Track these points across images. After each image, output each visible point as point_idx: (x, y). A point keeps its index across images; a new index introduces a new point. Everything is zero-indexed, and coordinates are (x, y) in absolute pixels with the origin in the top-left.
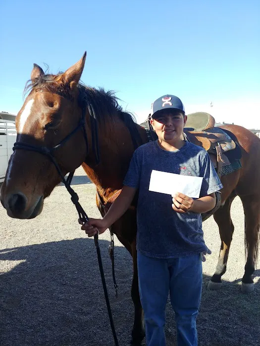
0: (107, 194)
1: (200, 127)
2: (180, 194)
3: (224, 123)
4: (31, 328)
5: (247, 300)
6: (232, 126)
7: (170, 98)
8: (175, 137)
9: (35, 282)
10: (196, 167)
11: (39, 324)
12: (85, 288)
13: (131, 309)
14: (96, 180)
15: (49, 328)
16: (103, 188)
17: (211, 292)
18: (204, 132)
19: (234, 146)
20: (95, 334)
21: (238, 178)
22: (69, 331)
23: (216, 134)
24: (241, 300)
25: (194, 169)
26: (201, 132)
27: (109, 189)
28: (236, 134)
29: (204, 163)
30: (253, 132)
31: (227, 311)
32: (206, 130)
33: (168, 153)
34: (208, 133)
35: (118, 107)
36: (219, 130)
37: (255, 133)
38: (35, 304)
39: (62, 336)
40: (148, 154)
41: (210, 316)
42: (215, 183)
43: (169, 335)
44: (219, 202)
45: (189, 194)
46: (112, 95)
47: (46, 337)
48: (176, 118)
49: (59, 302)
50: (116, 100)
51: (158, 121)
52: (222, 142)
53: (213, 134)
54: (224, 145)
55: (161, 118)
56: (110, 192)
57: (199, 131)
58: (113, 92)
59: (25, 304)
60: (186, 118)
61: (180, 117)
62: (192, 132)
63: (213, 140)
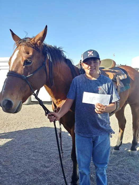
0: (58, 102)
1: (108, 67)
2: (99, 104)
3: (121, 65)
4: (18, 175)
5: (133, 159)
6: (125, 66)
7: (92, 52)
8: (95, 72)
9: (20, 150)
10: (106, 88)
11: (22, 173)
12: (46, 154)
13: (71, 164)
14: (52, 95)
15: (27, 175)
16: (56, 99)
17: (114, 155)
18: (110, 70)
19: (126, 77)
20: (52, 178)
21: (128, 94)
22: (38, 176)
23: (116, 71)
24: (130, 160)
25: (105, 89)
26: (108, 70)
27: (59, 100)
28: (127, 70)
29: (110, 86)
30: (136, 70)
31: (123, 166)
32: (111, 69)
33: (91, 81)
34: (112, 70)
35: (64, 56)
36: (118, 68)
37: (138, 70)
38: (20, 162)
39: (35, 179)
40: (80, 81)
41: (113, 168)
42: (116, 97)
43: (91, 178)
44: (118, 107)
45: (104, 103)
46: (61, 50)
47: (26, 180)
48: (95, 62)
49: (32, 161)
50: (63, 52)
51: (86, 64)
52: (120, 75)
53: (115, 70)
54: (121, 76)
55: (88, 62)
56: (59, 101)
57: (107, 69)
58: (61, 48)
59: (15, 162)
60: (100, 62)
61: (98, 62)
62: (103, 70)
63: (114, 74)
